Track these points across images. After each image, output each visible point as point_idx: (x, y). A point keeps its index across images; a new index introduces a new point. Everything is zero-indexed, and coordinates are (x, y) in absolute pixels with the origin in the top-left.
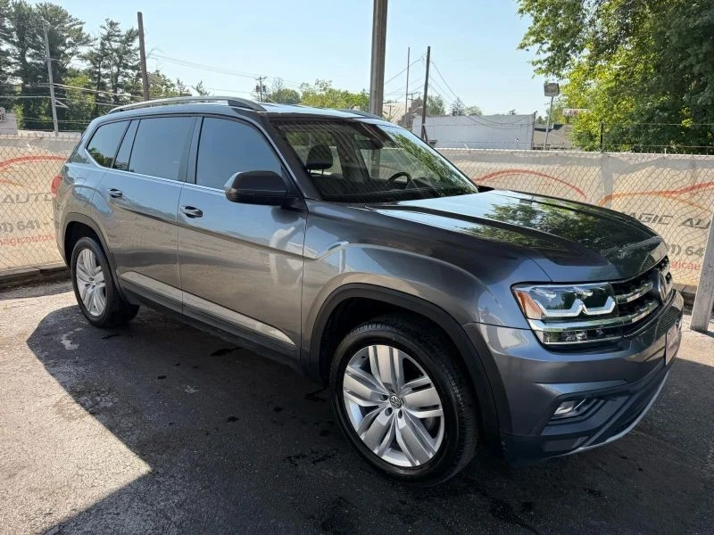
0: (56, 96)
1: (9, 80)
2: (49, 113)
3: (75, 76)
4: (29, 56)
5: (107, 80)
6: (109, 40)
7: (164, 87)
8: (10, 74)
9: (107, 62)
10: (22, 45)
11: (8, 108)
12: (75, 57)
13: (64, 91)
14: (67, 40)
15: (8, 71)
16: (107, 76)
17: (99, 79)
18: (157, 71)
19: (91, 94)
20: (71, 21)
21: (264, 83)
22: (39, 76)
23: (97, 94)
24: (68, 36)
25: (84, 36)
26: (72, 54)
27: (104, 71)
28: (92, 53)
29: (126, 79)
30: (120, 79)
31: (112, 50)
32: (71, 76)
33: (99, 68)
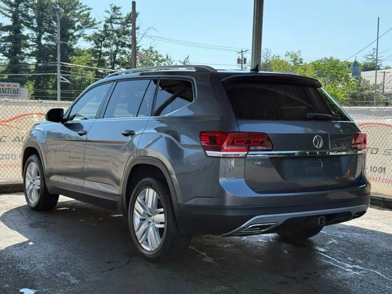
0: (61, 72)
1: (26, 60)
2: (55, 88)
3: (80, 55)
4: (44, 39)
5: (107, 58)
6: (111, 22)
7: (157, 61)
8: (27, 54)
9: (108, 41)
10: (39, 30)
11: (22, 84)
12: (81, 38)
13: (69, 69)
14: (76, 25)
15: (26, 52)
16: (107, 54)
17: (100, 56)
18: (151, 48)
19: (92, 70)
20: (81, 8)
21: (245, 56)
22: (51, 56)
23: (97, 71)
24: (77, 21)
25: (91, 20)
26: (79, 36)
27: (104, 50)
28: (96, 34)
29: (123, 56)
30: (118, 56)
31: (113, 31)
32: (76, 55)
33: (101, 47)
